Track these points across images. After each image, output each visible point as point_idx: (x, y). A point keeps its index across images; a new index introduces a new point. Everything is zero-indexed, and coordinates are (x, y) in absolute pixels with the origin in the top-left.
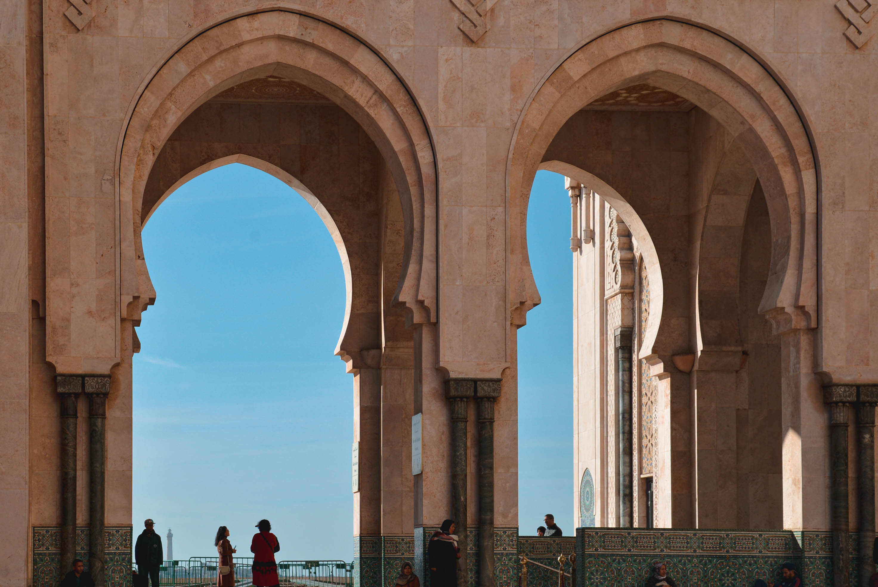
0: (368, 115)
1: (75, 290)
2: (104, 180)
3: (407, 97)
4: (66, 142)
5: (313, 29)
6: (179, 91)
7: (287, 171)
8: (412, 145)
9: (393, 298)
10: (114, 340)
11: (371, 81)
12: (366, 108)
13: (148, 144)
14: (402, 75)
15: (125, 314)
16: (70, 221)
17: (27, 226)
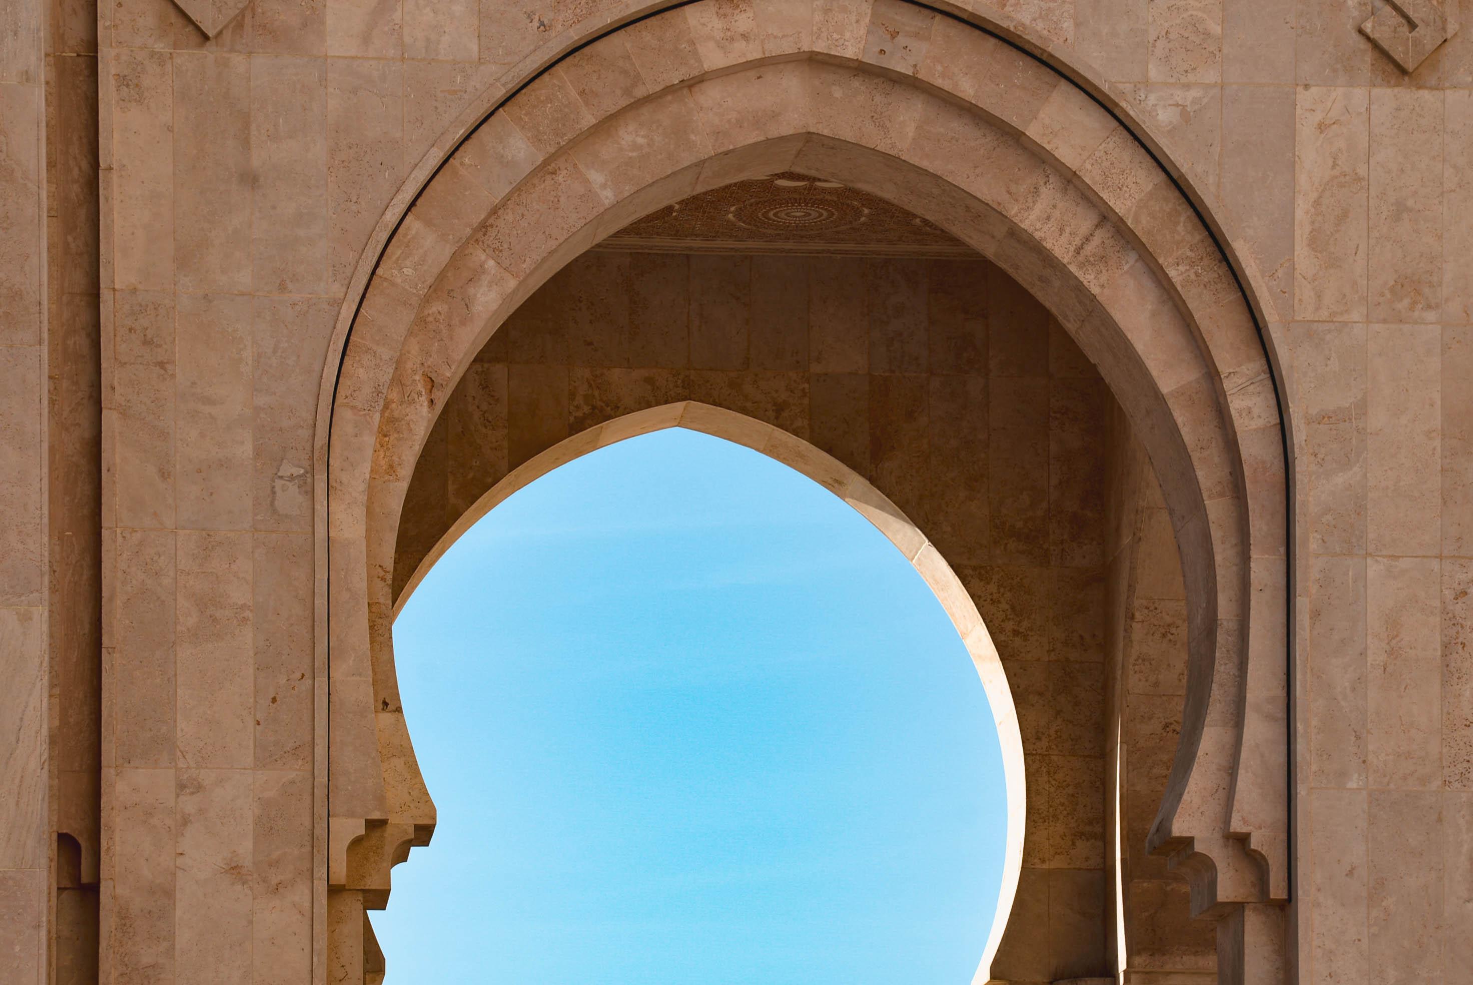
0: (1080, 289)
1: (189, 804)
2: (281, 477)
3: (1198, 235)
4: (168, 366)
5: (916, 35)
6: (510, 217)
7: (829, 451)
8: (1212, 375)
9: (1153, 828)
10: (307, 950)
11: (1089, 187)
12: (1073, 268)
13: (414, 372)
14: (1183, 171)
15: (340, 872)
16: (176, 600)
17: (46, 614)
